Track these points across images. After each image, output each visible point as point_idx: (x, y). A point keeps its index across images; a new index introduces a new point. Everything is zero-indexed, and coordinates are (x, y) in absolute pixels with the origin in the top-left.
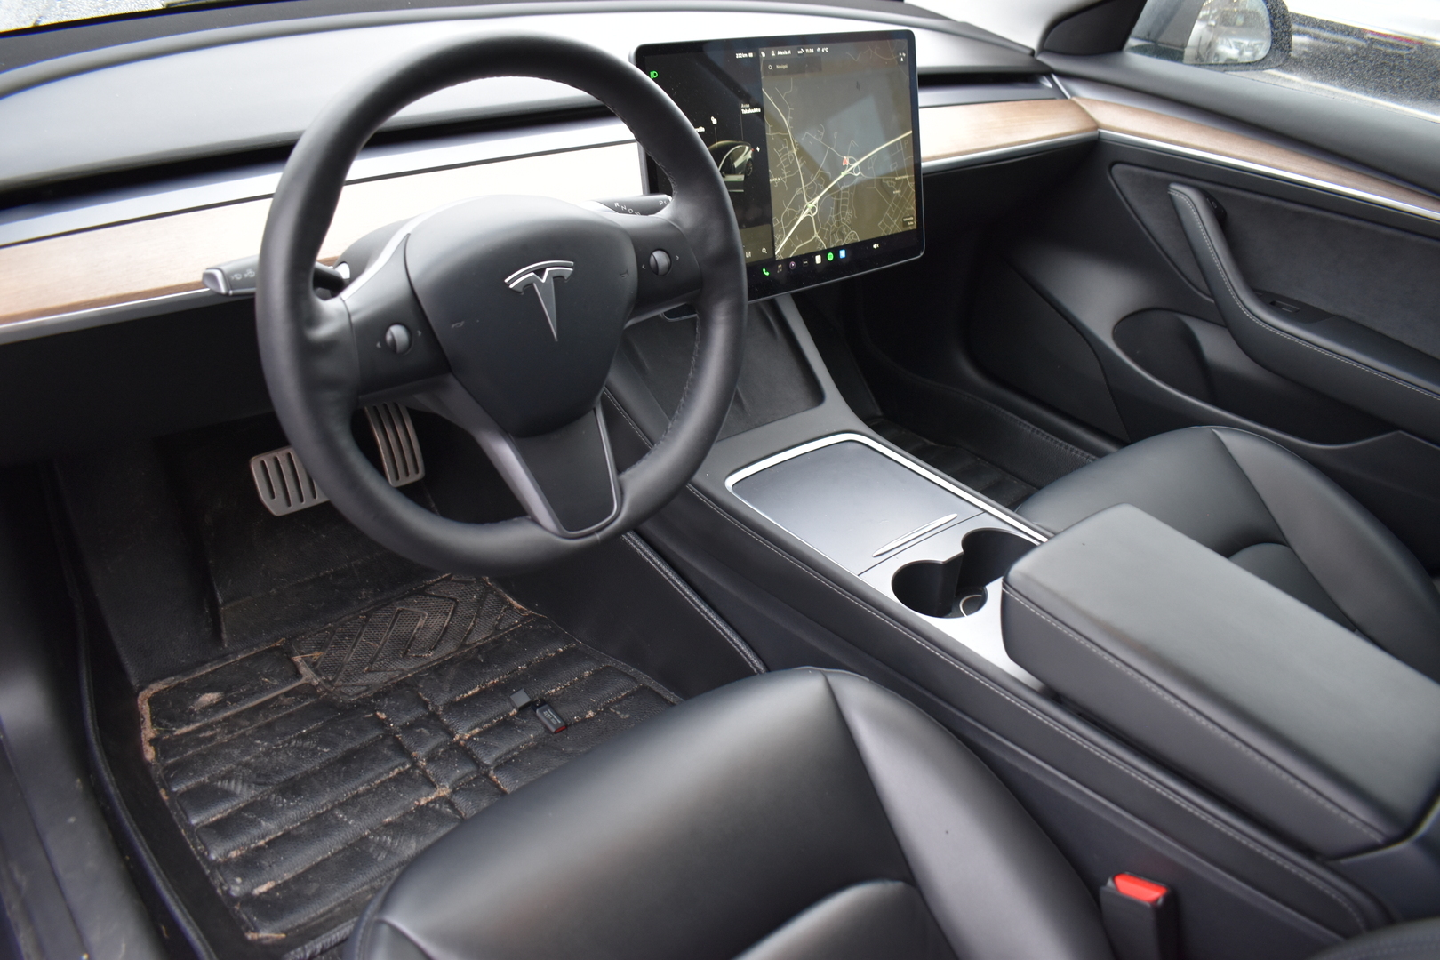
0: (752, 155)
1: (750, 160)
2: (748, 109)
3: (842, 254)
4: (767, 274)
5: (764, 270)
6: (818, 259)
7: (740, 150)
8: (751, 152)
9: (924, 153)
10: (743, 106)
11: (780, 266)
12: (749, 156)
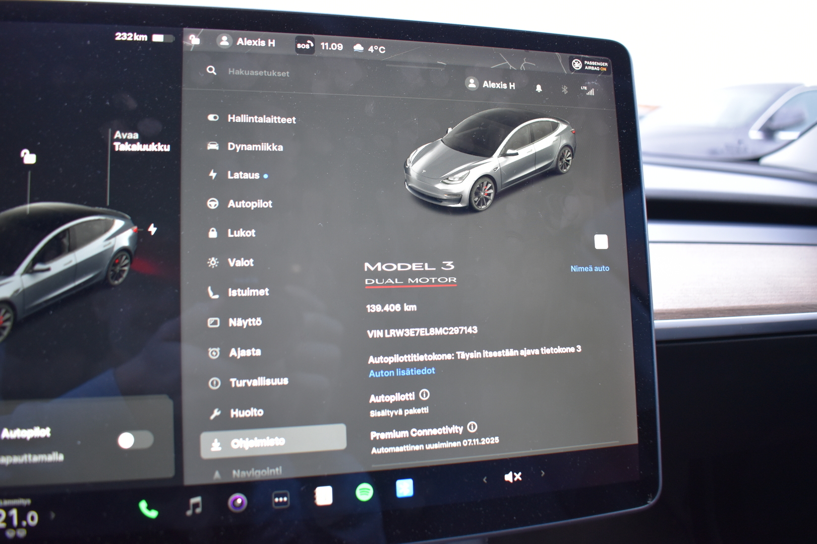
0: (131, 239)
1: (124, 250)
2: (132, 142)
3: (405, 488)
4: (153, 514)
5: (143, 505)
6: (324, 496)
7: (97, 227)
8: (129, 233)
9: (659, 302)
10: (118, 135)
11: (197, 500)
12: (124, 240)
